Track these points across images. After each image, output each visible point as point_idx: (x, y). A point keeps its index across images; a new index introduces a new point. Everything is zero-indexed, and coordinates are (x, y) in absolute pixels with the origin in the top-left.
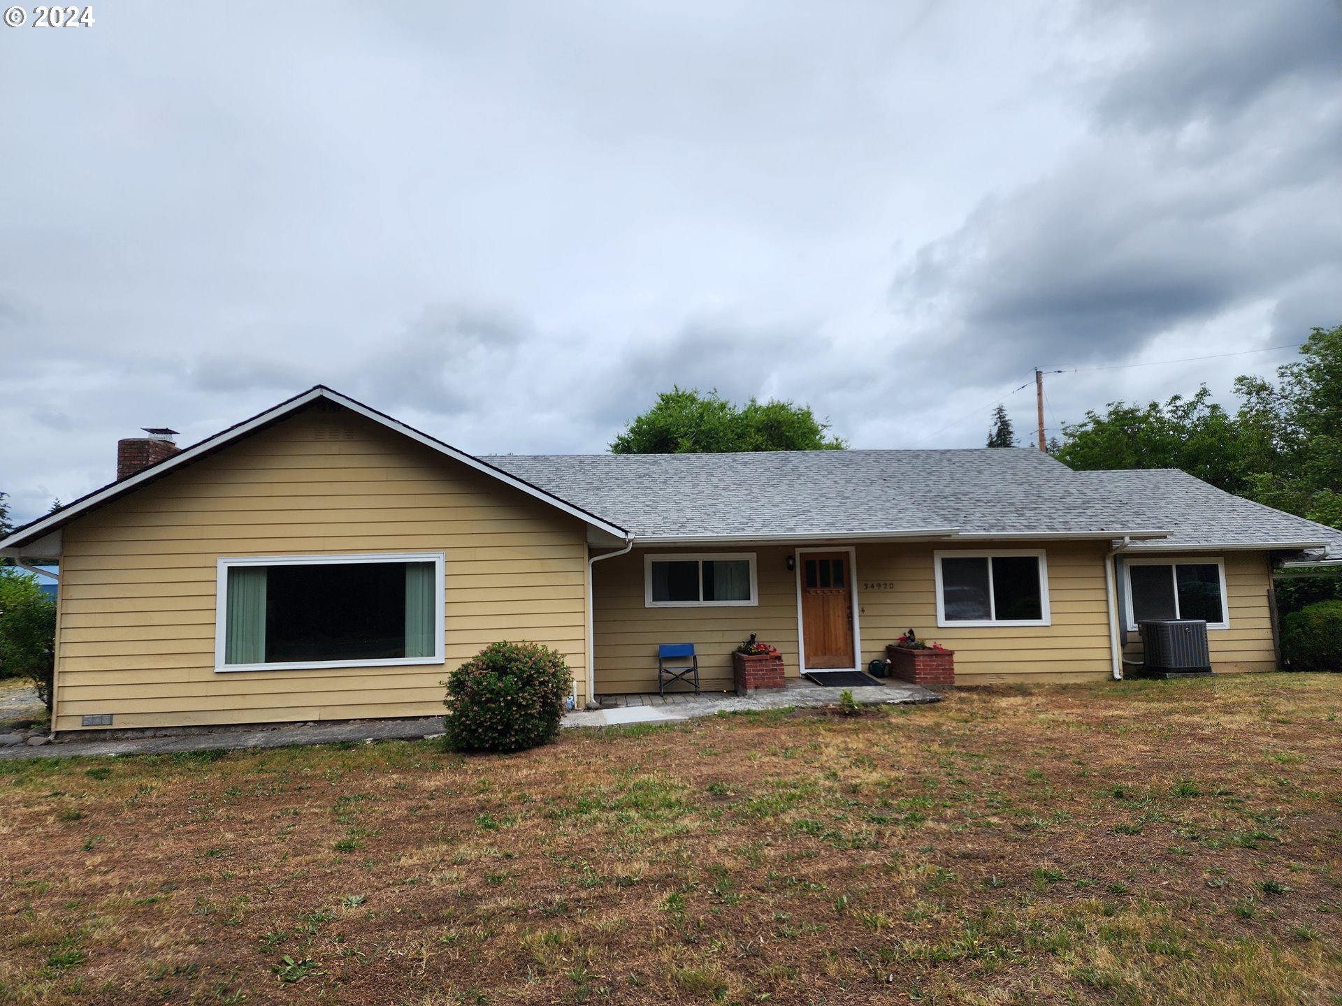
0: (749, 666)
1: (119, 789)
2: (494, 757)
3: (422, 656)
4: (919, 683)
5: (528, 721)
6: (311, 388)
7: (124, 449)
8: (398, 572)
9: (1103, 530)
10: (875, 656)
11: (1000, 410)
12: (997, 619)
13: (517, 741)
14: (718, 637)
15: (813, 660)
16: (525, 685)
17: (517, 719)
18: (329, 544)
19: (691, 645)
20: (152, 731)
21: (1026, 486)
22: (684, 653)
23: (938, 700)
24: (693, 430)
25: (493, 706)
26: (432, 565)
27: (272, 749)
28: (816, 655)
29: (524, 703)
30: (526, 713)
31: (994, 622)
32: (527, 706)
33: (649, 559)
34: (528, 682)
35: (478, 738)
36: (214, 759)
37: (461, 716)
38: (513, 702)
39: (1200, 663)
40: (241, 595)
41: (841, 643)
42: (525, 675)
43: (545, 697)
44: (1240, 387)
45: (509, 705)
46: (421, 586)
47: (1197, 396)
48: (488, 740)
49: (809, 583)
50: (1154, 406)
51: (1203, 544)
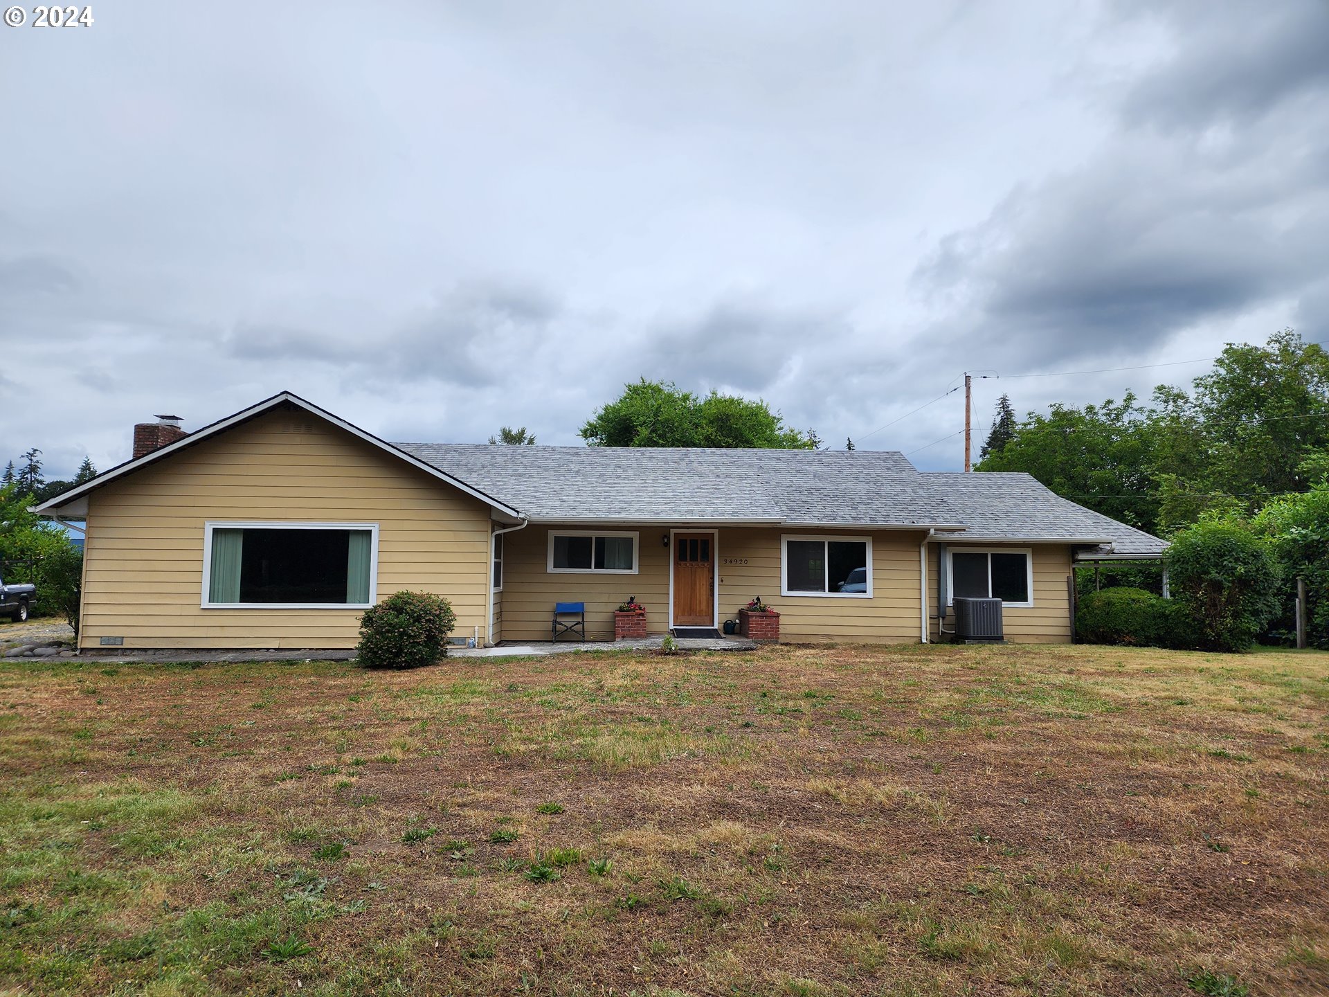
0: (618, 620)
1: (125, 681)
2: (390, 673)
3: (360, 603)
4: (752, 638)
5: (415, 647)
6: (279, 393)
7: (139, 432)
8: (344, 536)
9: (914, 523)
10: (729, 617)
11: (1004, 400)
12: (829, 591)
13: (405, 661)
14: (604, 598)
15: (681, 619)
16: (414, 621)
17: (407, 645)
18: (290, 514)
19: (583, 604)
20: (153, 651)
21: (871, 485)
22: (577, 611)
23: (752, 649)
24: (651, 419)
25: (390, 635)
26: (370, 532)
27: (236, 663)
28: (683, 615)
29: (412, 634)
30: (414, 642)
31: (827, 594)
32: (415, 636)
33: (552, 534)
34: (418, 619)
35: (379, 658)
36: (193, 668)
37: (368, 642)
38: (404, 633)
39: (991, 633)
40: (223, 551)
41: (704, 606)
42: (415, 615)
43: (430, 631)
44: (1158, 395)
45: (401, 634)
46: (361, 547)
47: (1125, 401)
48: (386, 659)
49: (681, 557)
50: (1090, 409)
51: (1010, 537)
